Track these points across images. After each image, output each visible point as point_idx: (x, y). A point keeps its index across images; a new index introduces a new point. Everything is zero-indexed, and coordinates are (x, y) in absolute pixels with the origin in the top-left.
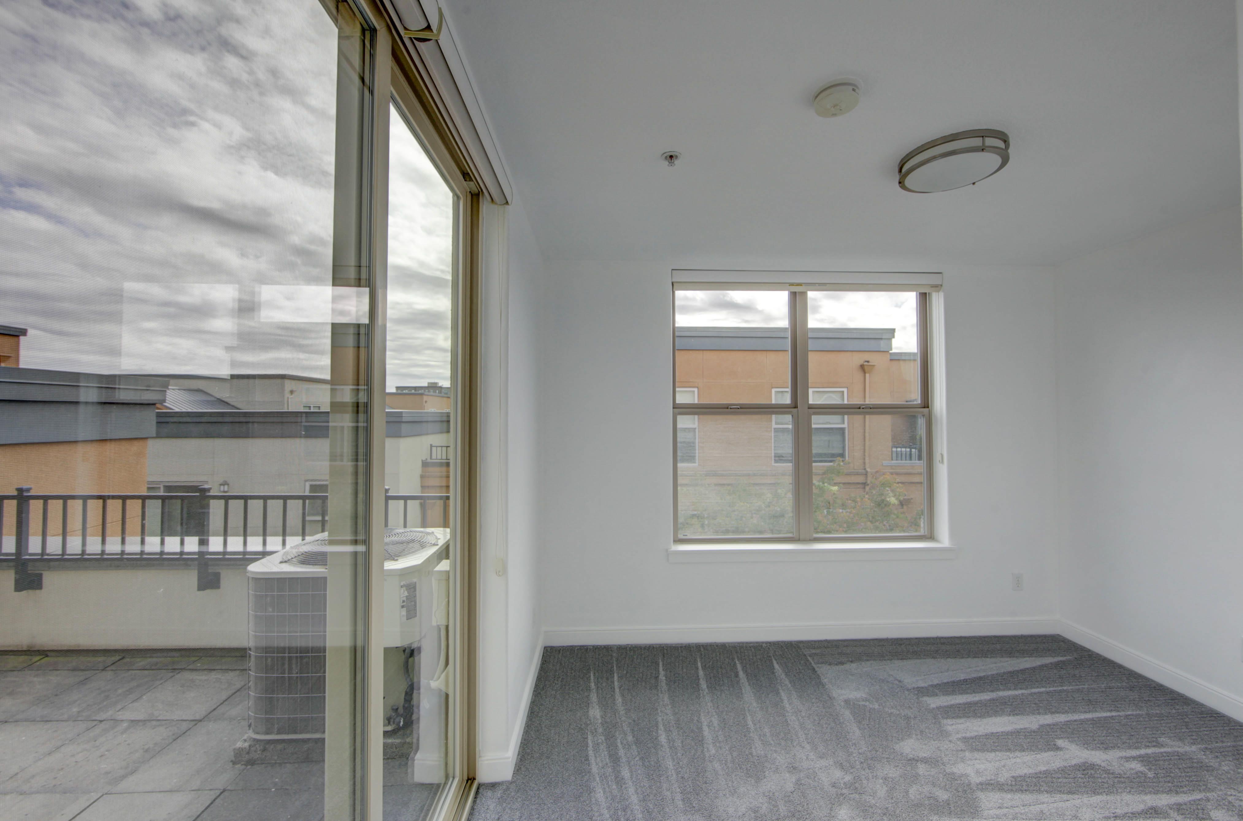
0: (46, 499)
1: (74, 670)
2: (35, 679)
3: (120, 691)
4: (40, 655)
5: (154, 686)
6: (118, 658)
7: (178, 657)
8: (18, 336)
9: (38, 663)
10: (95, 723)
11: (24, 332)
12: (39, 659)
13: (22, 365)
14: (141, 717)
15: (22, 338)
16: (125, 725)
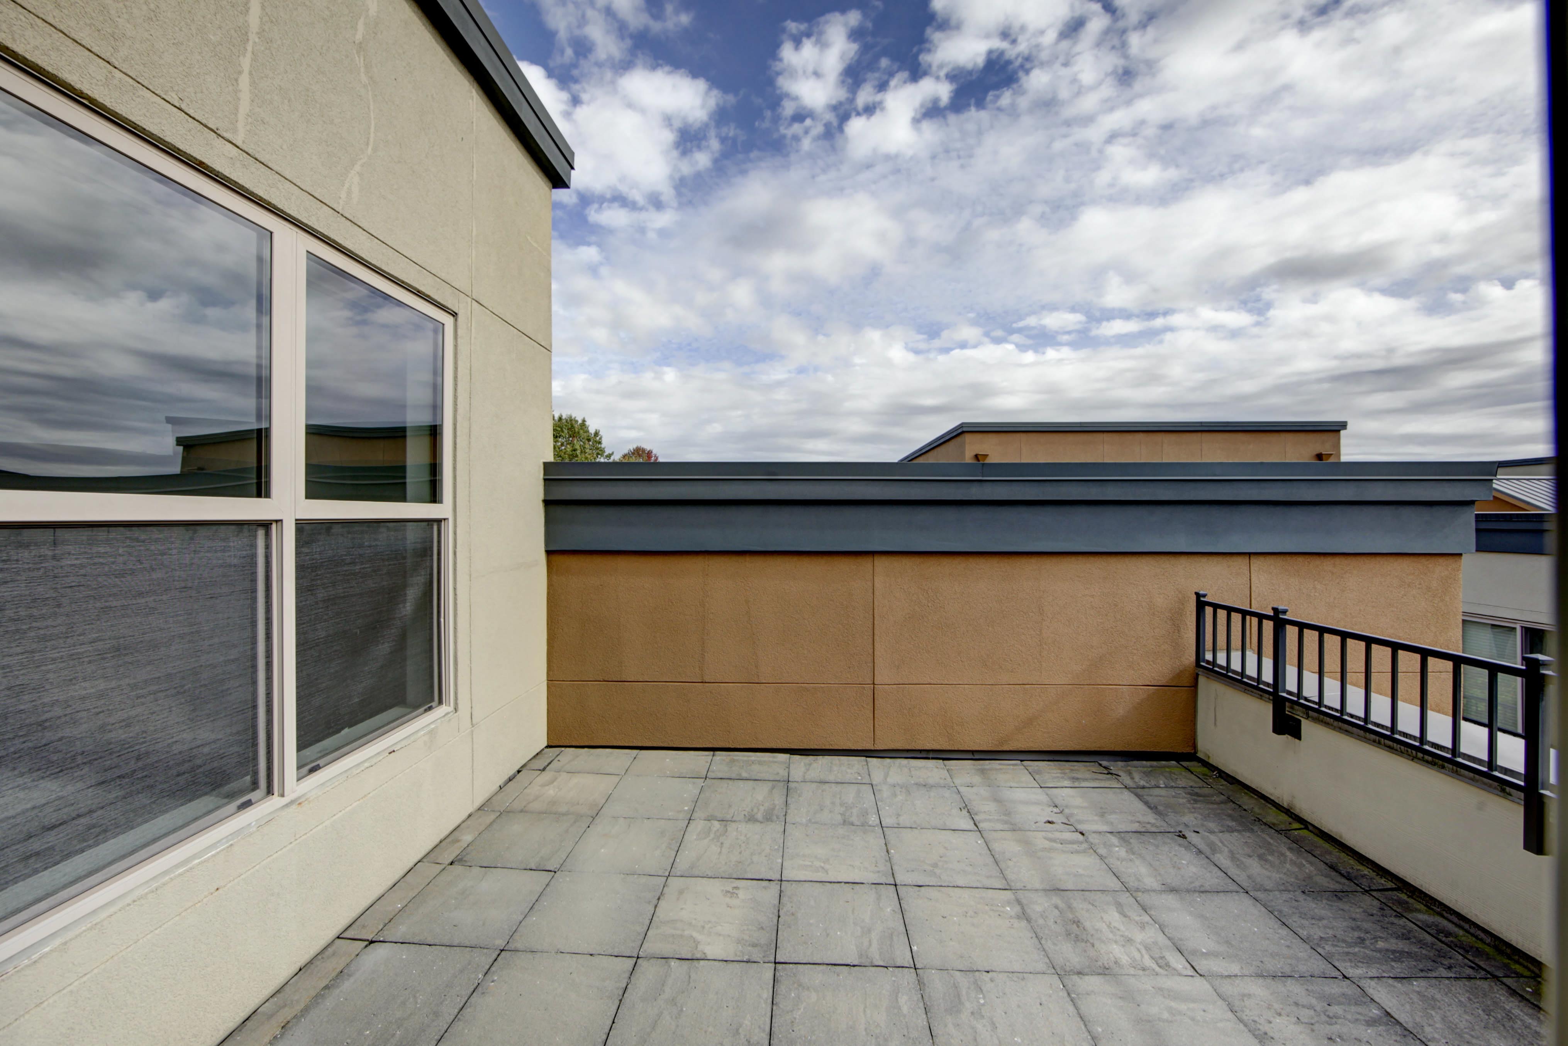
0: (1302, 626)
1: (1333, 867)
2: (1288, 853)
3: (1380, 944)
4: (1301, 823)
5: (1434, 974)
6: (1390, 885)
7: (1488, 945)
8: (1339, 431)
9: (1296, 833)
10: (1337, 974)
11: (1343, 425)
12: (1298, 827)
13: (1344, 458)
14: (1402, 1017)
15: (1342, 432)
16: (1376, 1012)
